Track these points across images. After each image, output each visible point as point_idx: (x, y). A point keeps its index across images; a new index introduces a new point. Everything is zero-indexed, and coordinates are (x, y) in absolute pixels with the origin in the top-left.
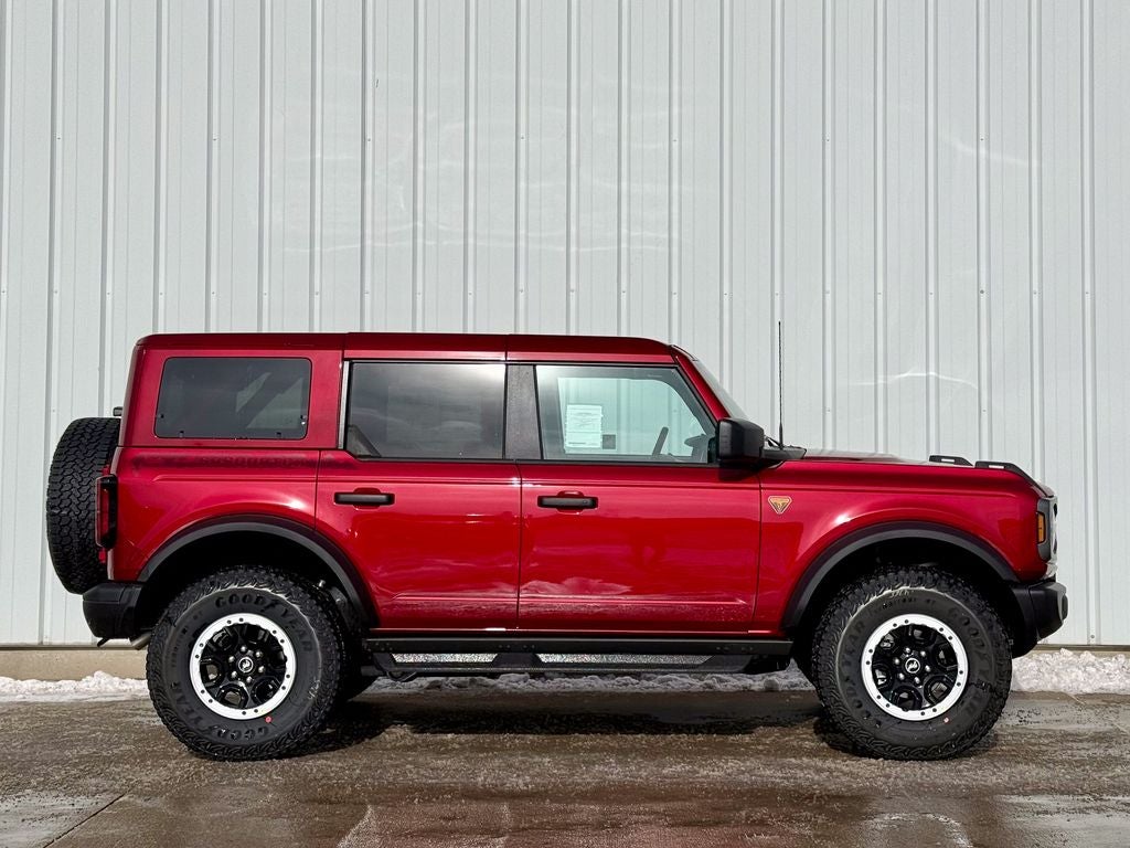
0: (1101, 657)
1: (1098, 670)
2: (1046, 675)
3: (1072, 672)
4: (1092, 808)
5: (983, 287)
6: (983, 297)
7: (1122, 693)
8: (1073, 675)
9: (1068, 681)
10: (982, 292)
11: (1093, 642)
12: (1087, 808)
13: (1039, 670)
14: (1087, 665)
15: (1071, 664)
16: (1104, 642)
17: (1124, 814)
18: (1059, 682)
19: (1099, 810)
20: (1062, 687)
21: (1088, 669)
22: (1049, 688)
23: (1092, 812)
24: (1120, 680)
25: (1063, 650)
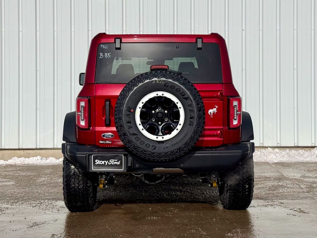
0: (281, 150)
1: (280, 155)
2: (263, 156)
3: (271, 155)
4: (269, 205)
5: (244, 28)
6: (244, 32)
7: (287, 162)
8: (272, 156)
9: (270, 159)
10: (243, 30)
11: (279, 145)
12: (267, 205)
13: (260, 155)
14: (276, 153)
15: (271, 153)
16: (282, 145)
17: (280, 207)
18: (267, 159)
19: (272, 205)
20: (268, 160)
21: (276, 154)
22: (264, 161)
23: (269, 206)
24: (287, 158)
25: (269, 148)
